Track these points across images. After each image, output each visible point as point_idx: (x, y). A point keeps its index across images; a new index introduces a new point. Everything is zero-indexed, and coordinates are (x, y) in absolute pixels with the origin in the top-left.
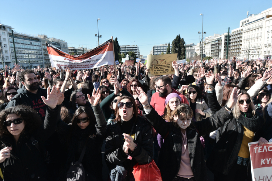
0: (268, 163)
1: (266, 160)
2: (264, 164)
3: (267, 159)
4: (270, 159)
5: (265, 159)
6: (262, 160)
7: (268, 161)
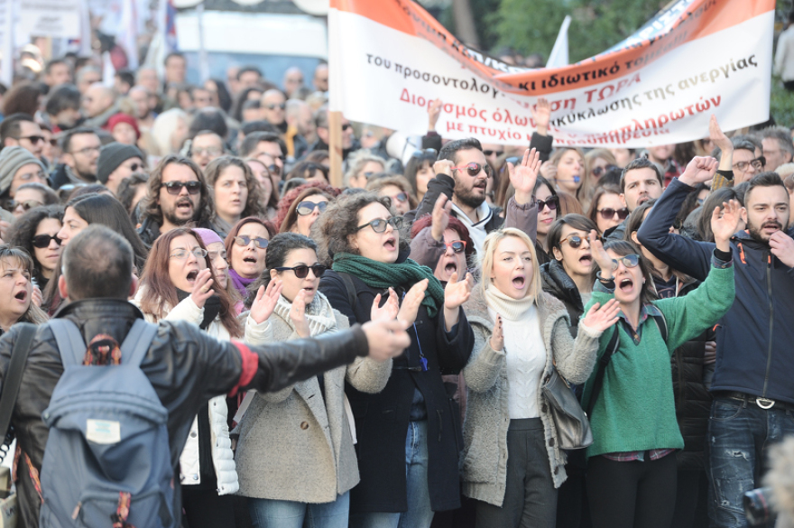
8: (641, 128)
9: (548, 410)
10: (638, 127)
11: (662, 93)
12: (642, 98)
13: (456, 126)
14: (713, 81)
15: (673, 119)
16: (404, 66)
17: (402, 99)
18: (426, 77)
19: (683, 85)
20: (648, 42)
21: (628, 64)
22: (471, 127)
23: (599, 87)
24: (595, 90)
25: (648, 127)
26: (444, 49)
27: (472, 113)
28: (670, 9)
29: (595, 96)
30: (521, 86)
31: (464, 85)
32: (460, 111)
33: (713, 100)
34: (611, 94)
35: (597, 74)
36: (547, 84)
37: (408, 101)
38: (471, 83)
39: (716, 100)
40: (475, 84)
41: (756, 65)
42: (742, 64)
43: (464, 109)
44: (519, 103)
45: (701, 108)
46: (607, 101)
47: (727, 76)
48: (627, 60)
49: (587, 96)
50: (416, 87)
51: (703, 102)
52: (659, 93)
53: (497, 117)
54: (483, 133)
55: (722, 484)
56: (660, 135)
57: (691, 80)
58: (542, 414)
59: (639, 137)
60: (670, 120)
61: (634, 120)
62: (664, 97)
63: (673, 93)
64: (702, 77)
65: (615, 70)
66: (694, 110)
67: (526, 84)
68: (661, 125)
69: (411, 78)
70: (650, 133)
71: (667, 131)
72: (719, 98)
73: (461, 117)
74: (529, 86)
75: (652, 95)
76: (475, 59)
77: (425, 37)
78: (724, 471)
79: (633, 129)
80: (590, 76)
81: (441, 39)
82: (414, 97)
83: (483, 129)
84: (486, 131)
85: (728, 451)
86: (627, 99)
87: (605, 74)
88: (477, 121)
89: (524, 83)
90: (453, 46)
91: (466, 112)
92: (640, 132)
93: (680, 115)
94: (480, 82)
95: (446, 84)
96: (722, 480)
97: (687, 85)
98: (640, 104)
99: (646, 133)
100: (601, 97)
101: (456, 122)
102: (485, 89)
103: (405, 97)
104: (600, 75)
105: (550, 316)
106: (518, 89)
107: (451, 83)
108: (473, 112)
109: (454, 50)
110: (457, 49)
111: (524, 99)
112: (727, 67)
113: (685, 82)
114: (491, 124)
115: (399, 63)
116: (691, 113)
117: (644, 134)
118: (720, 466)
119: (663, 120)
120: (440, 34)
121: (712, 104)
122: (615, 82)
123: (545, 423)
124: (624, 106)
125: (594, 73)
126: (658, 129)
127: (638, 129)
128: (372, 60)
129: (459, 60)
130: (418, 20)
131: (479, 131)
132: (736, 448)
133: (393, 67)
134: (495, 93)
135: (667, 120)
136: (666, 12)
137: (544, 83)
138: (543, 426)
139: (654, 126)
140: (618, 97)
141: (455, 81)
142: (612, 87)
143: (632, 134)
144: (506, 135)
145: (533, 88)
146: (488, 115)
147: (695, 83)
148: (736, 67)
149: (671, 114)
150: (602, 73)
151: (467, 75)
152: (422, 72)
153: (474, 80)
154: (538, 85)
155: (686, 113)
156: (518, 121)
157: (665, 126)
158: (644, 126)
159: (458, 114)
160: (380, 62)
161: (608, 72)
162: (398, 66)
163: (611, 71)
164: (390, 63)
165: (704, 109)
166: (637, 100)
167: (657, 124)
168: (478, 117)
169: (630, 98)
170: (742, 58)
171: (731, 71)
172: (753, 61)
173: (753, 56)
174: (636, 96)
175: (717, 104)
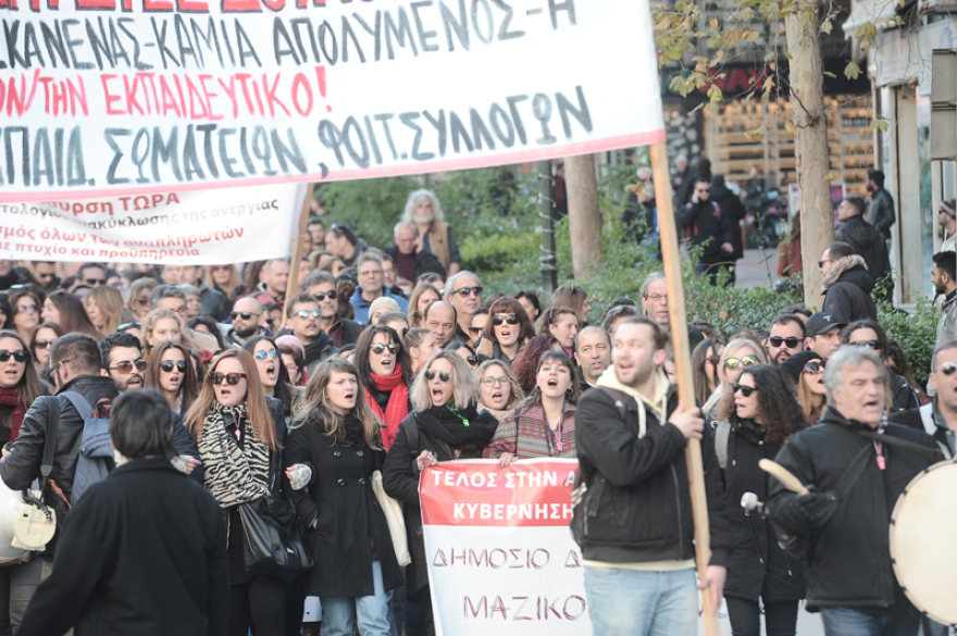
0: (472, 516)
1: (466, 507)
2: (463, 516)
3: (469, 505)
4: (476, 505)
5: (463, 505)
6: (456, 505)
7: (472, 511)
8: (173, 244)
10: (171, 242)
11: (196, 216)
12: (180, 218)
13: (3, 246)
14: (240, 215)
15: (202, 241)
25: (179, 244)
27: (21, 233)
32: (9, 231)
33: (236, 230)
38: (21, 208)
39: (240, 231)
40: (25, 208)
41: (277, 208)
42: (265, 206)
43: (13, 230)
45: (225, 235)
46: (149, 215)
47: (251, 214)
51: (227, 230)
53: (46, 235)
54: (30, 250)
56: (191, 256)
57: (222, 210)
60: (198, 241)
61: (168, 235)
62: (197, 220)
63: (205, 218)
64: (232, 209)
66: (219, 236)
68: (190, 243)
71: (195, 251)
73: (9, 237)
75: (188, 216)
83: (30, 247)
84: (33, 249)
86: (166, 216)
88: (26, 240)
91: (15, 232)
92: (173, 248)
93: (207, 238)
94: (29, 206)
97: (218, 215)
98: (177, 222)
102: (34, 211)
112: (253, 206)
116: (217, 239)
117: (177, 253)
119: (192, 239)
121: (235, 235)
124: (162, 222)
126: (189, 249)
127: (171, 244)
134: (43, 215)
135: (195, 241)
139: (185, 245)
140: (159, 213)
141: (5, 207)
144: (51, 251)
146: (37, 234)
147: (225, 214)
148: (260, 207)
149: (199, 235)
153: (24, 205)
155: (213, 237)
156: (66, 237)
157: (195, 246)
158: (176, 242)
165: (228, 236)
166: (175, 218)
167: (188, 244)
168: (26, 236)
169: (169, 215)
170: (266, 200)
171: (255, 211)
172: (275, 204)
173: (275, 201)
174: (174, 215)
175: (240, 235)
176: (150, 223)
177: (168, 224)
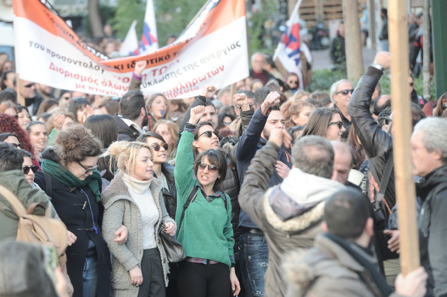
8: (184, 88)
9: (161, 243)
10: (182, 87)
11: (192, 66)
12: (182, 71)
13: (81, 86)
14: (219, 57)
15: (201, 81)
16: (52, 51)
17: (50, 68)
18: (64, 58)
19: (203, 61)
20: (185, 42)
21: (175, 54)
22: (90, 88)
23: (159, 67)
24: (157, 69)
25: (187, 86)
26: (73, 44)
28: (193, 23)
29: (158, 72)
30: (116, 67)
31: (85, 65)
32: (83, 78)
33: (220, 68)
34: (165, 71)
35: (158, 60)
36: (130, 66)
37: (54, 69)
38: (89, 64)
39: (222, 68)
40: (91, 65)
41: (240, 46)
42: (233, 47)
43: (85, 78)
44: (115, 77)
45: (214, 73)
46: (164, 75)
47: (226, 54)
48: (174, 52)
49: (152, 73)
50: (58, 63)
51: (215, 70)
52: (190, 67)
55: (256, 282)
56: (194, 91)
57: (207, 58)
58: (158, 245)
59: (183, 94)
60: (199, 81)
61: (179, 83)
62: (193, 69)
63: (198, 66)
64: (213, 56)
65: (167, 57)
66: (211, 74)
67: (118, 66)
68: (194, 84)
69: (55, 58)
70: (188, 91)
71: (198, 88)
72: (223, 66)
74: (120, 67)
75: (187, 68)
76: (91, 51)
77: (62, 37)
78: (257, 275)
79: (179, 88)
80: (154, 61)
81: (71, 38)
82: (57, 68)
84: (98, 90)
85: (259, 263)
86: (174, 72)
87: (162, 60)
88: (93, 85)
89: (117, 66)
90: (78, 42)
91: (87, 79)
92: (183, 90)
93: (204, 78)
94: (94, 64)
95: (75, 63)
96: (256, 280)
97: (205, 61)
98: (181, 74)
99: (187, 91)
100: (161, 73)
101: (82, 84)
102: (97, 68)
103: (52, 67)
104: (159, 61)
105: (157, 189)
106: (114, 69)
107: (78, 63)
108: (90, 80)
109: (77, 45)
110: (80, 45)
111: (118, 74)
112: (225, 49)
113: (204, 59)
114: (101, 87)
115: (49, 48)
116: (210, 76)
117: (185, 92)
118: (255, 272)
119: (195, 81)
120: (70, 35)
121: (220, 70)
122: (167, 65)
123: (160, 250)
124: (172, 76)
125: (156, 59)
126: (193, 87)
127: (182, 88)
128: (33, 45)
129: (81, 51)
130: (58, 26)
131: (95, 90)
132: (263, 261)
133: (45, 50)
134: (103, 71)
135: (197, 82)
136: (191, 25)
137: (128, 65)
138: (159, 252)
139: (191, 86)
140: (169, 72)
141: (80, 63)
142: (166, 67)
143: (179, 92)
145: (122, 68)
146: (99, 82)
147: (209, 60)
148: (230, 48)
149: (199, 78)
150: (161, 59)
151: (87, 60)
152: (61, 56)
153: (91, 63)
154: (125, 67)
155: (207, 76)
156: (116, 87)
157: (196, 85)
158: (185, 86)
159: (82, 80)
160: (38, 46)
161: (164, 58)
162: (48, 51)
163: (166, 58)
164: (44, 48)
165: (216, 73)
166: (179, 72)
167: (192, 84)
168: (93, 83)
169: (175, 71)
170: (232, 43)
171: (227, 51)
172: (238, 44)
173: (238, 42)
174: (178, 70)
175: (222, 70)
176: (165, 79)
177: (176, 77)
